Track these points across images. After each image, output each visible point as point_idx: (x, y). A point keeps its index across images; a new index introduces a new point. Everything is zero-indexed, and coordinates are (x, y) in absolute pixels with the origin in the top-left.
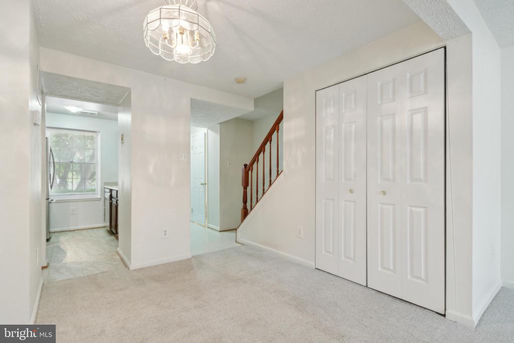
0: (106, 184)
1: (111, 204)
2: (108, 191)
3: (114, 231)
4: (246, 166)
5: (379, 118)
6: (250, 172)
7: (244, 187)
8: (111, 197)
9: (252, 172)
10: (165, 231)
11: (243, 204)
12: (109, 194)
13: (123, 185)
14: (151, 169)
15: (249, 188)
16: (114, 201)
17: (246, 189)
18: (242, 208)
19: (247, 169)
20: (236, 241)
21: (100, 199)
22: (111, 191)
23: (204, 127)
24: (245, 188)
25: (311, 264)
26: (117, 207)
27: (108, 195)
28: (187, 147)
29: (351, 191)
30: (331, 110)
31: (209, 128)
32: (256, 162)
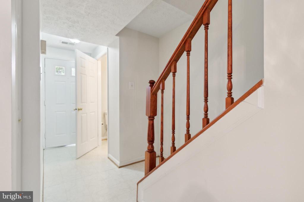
4: (152, 82)
6: (159, 93)
7: (149, 117)
9: (162, 92)
11: (147, 144)
15: (157, 120)
17: (153, 120)
18: (146, 149)
19: (155, 87)
24: (151, 119)
32: (171, 74)
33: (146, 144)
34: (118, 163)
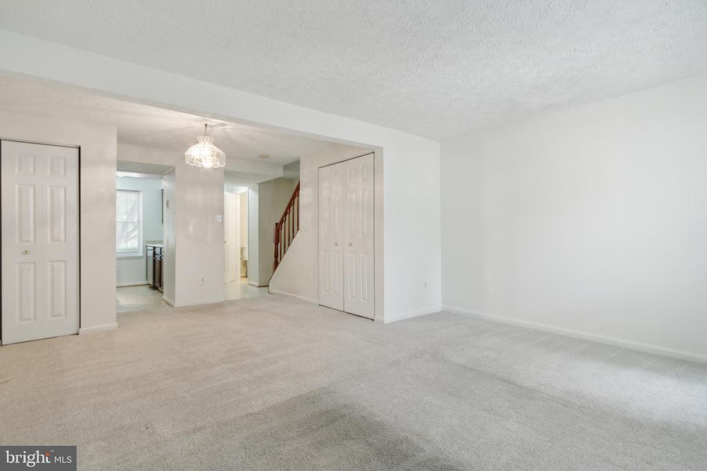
0: (147, 242)
1: (154, 261)
2: (152, 248)
3: (157, 285)
4: (277, 224)
5: (349, 194)
8: (154, 254)
9: (281, 230)
10: (203, 279)
12: (152, 252)
13: (168, 242)
14: (191, 229)
16: (158, 258)
19: (278, 227)
20: (269, 293)
21: (141, 258)
22: (154, 248)
23: (245, 186)
24: (276, 244)
25: (317, 301)
26: (161, 262)
27: (150, 253)
28: (221, 211)
29: (336, 244)
30: (326, 184)
31: (250, 188)
33: (274, 259)
34: (257, 284)
